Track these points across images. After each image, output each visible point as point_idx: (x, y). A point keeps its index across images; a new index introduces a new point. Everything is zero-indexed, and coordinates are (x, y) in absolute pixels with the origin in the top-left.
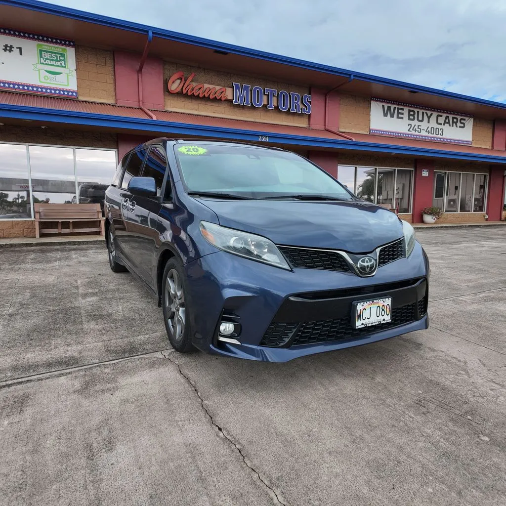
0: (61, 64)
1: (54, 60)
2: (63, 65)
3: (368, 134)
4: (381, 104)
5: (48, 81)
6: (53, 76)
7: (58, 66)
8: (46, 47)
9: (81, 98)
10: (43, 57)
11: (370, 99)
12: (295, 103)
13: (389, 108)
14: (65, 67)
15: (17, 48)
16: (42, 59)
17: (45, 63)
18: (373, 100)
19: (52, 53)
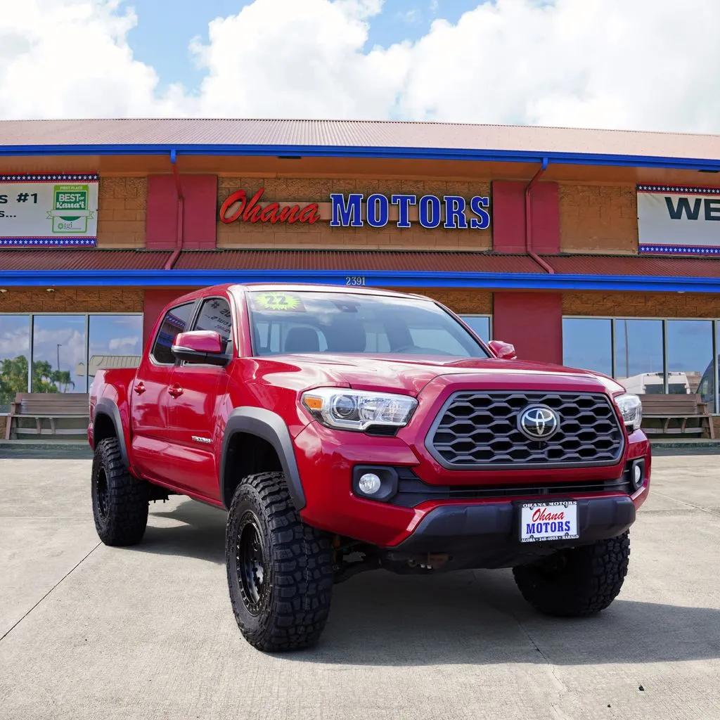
0: (80, 205)
1: (73, 202)
2: (83, 207)
3: (636, 254)
4: (662, 196)
5: (62, 230)
6: (69, 222)
7: (77, 209)
8: (64, 188)
9: (100, 246)
10: (60, 200)
11: (633, 189)
12: (455, 212)
13: (683, 202)
14: (84, 209)
15: (32, 195)
16: (58, 203)
17: (61, 207)
18: (643, 190)
19: (70, 193)
